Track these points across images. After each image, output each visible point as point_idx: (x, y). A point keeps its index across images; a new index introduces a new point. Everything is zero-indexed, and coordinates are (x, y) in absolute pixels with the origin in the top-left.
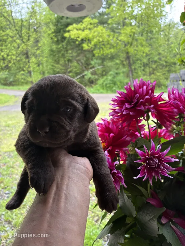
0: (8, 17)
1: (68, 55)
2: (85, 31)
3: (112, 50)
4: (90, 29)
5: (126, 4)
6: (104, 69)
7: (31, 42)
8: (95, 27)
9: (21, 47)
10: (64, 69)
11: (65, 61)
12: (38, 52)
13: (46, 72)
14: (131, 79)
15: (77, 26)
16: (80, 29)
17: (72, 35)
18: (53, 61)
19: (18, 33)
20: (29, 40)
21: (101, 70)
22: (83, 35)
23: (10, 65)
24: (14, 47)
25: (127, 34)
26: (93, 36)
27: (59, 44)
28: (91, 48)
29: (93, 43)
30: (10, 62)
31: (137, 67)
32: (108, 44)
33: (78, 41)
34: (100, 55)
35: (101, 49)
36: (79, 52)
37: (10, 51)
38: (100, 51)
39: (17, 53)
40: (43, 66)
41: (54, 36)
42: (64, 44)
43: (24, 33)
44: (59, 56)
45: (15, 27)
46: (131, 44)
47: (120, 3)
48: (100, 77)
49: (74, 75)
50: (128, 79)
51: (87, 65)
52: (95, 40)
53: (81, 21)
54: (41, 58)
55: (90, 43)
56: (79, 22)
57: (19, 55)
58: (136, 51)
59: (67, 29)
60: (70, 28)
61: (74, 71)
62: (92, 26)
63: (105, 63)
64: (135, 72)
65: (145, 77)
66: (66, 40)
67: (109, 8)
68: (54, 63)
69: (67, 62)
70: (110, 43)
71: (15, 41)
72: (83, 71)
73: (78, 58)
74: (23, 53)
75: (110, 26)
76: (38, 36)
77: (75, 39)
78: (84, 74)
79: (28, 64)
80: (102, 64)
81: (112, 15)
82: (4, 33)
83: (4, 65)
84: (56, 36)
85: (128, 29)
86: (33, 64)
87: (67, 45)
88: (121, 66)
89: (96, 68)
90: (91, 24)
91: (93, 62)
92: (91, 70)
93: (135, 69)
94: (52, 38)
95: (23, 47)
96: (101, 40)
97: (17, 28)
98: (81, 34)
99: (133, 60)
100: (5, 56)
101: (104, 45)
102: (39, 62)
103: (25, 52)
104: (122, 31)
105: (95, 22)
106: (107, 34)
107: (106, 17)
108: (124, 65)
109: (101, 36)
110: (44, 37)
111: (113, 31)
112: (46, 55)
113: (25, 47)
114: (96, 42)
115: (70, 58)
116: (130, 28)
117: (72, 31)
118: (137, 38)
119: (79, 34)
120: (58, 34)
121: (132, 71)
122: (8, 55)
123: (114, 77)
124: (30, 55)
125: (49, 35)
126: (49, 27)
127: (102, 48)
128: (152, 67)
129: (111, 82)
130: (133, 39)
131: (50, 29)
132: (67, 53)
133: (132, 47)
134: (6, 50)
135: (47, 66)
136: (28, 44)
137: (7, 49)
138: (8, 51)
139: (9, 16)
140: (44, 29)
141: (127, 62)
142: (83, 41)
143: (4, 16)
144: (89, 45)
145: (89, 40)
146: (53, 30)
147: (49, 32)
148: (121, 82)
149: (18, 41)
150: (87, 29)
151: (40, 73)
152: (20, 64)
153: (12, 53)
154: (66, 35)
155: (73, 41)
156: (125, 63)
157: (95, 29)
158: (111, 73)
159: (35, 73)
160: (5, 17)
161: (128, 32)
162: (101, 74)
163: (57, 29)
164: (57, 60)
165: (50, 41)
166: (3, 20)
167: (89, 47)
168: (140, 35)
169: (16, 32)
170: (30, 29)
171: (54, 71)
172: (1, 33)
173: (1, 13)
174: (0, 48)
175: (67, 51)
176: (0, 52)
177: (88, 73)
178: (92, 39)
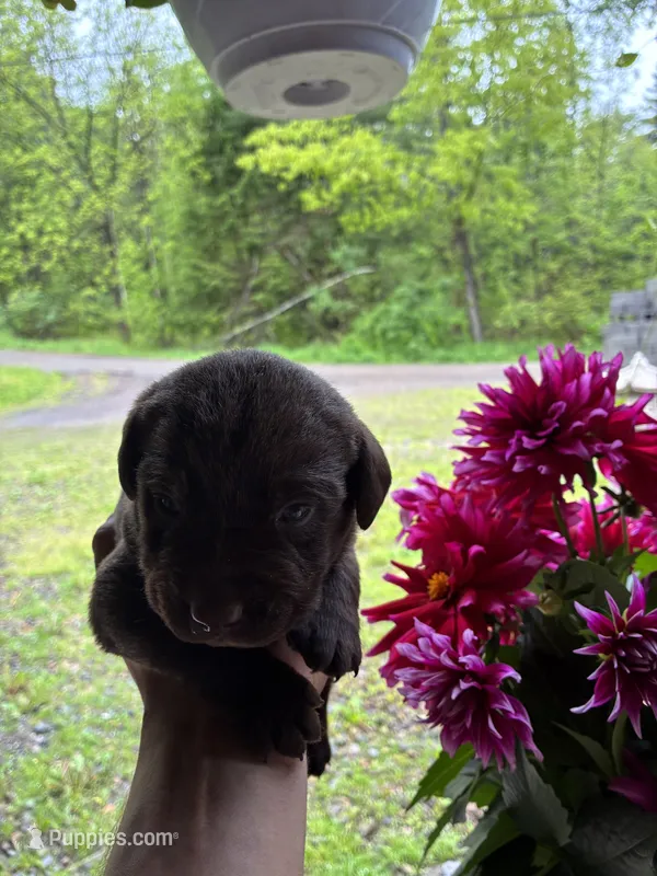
0: (40, 101)
1: (250, 230)
2: (311, 146)
3: (404, 213)
4: (326, 141)
5: (452, 54)
6: (376, 278)
7: (120, 189)
8: (342, 133)
9: (86, 204)
10: (236, 280)
11: (239, 251)
12: (146, 220)
13: (173, 289)
14: (473, 313)
15: (280, 130)
16: (291, 142)
17: (265, 161)
18: (199, 253)
19: (77, 157)
20: (112, 180)
21: (365, 280)
22: (301, 160)
23: (47, 266)
24: (62, 203)
25: (455, 157)
26: (337, 164)
27: (218, 193)
28: (332, 204)
29: (336, 188)
30: (46, 256)
31: (492, 269)
32: (390, 190)
33: (284, 181)
34: (362, 229)
35: (366, 210)
36: (287, 218)
37: (47, 219)
38: (362, 215)
39: (71, 226)
40: (161, 270)
41: (200, 164)
42: (236, 191)
43: (96, 156)
44: (217, 235)
45: (65, 135)
46: (471, 190)
48: (361, 305)
49: (273, 299)
50: (462, 312)
51: (317, 266)
52: (345, 178)
54: (155, 241)
55: (328, 188)
57: (79, 231)
58: (488, 216)
59: (248, 142)
60: (256, 137)
61: (269, 287)
62: (332, 131)
63: (382, 256)
64: (487, 289)
65: (523, 304)
66: (244, 181)
68: (200, 258)
69: (245, 256)
70: (395, 187)
71: (65, 184)
72: (303, 286)
73: (285, 241)
74: (92, 226)
75: (397, 130)
76: (147, 165)
77: (275, 174)
78: (306, 295)
79: (111, 263)
80: (370, 259)
82: (26, 158)
83: (26, 268)
84: (207, 166)
85: (460, 141)
86: (128, 263)
87: (245, 195)
88: (435, 268)
89: (348, 276)
90: (329, 123)
91: (337, 255)
92: (330, 283)
93: (486, 276)
94: (193, 174)
95: (93, 204)
96: (365, 176)
97: (73, 138)
98: (295, 159)
99: (478, 247)
100: (31, 235)
101: (375, 194)
102: (150, 254)
103: (99, 220)
104: (438, 147)
105: (344, 120)
106: (387, 155)
108: (445, 262)
109: (364, 166)
110: (166, 169)
111: (407, 147)
112: (172, 232)
113: (99, 205)
114: (349, 185)
115: (258, 241)
116: (466, 134)
117: (264, 146)
118: (495, 169)
119: (285, 158)
120: (215, 159)
121: (475, 284)
122: (40, 232)
123: (412, 306)
124: (119, 230)
125: (183, 161)
126: (182, 135)
127: (369, 205)
128: (544, 271)
129: (402, 324)
130: (477, 172)
131: (188, 143)
132: (246, 224)
133: (474, 199)
134: (33, 217)
135: (175, 268)
136: (112, 194)
137: (36, 210)
138: (41, 220)
139: (44, 96)
140: (167, 143)
141: (459, 251)
142: (302, 180)
143: (26, 98)
144: (324, 194)
145: (322, 178)
146: (198, 147)
147: (185, 153)
148: (436, 324)
149: (77, 185)
150: (315, 141)
151: (152, 293)
152: (82, 264)
153: (54, 224)
154: (245, 162)
155: (268, 180)
156: (449, 255)
157: (345, 140)
158: (400, 290)
159: (135, 294)
160: (30, 102)
161: (460, 151)
162: (364, 295)
163: (212, 142)
164: (212, 248)
165: (188, 182)
166: (22, 113)
167: (324, 201)
168: (501, 158)
169: (69, 153)
170: (120, 144)
171: (201, 286)
172: (17, 158)
173: (16, 87)
174: (14, 207)
175: (245, 215)
176: (13, 223)
177: (320, 292)
178: (333, 174)
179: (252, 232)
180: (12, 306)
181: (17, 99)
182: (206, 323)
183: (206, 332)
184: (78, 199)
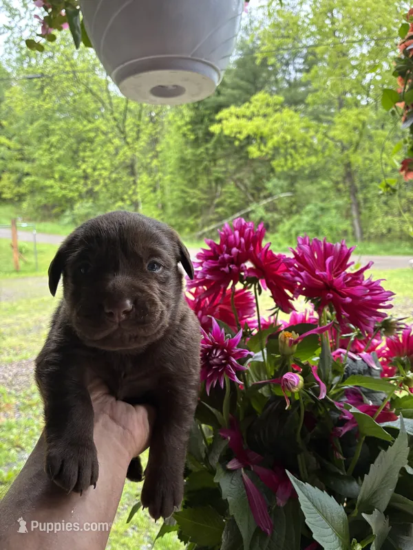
0: (99, 93)
1: (217, 169)
2: (255, 119)
3: (313, 159)
4: (265, 116)
5: (348, 62)
6: (293, 199)
7: (142, 143)
8: (276, 111)
9: (121, 153)
10: (207, 199)
11: (210, 182)
12: (155, 162)
13: (169, 204)
14: (356, 223)
15: (238, 109)
16: (244, 116)
17: (227, 128)
18: (185, 182)
19: (117, 126)
20: (138, 138)
21: (288, 201)
22: (249, 127)
23: (97, 188)
24: (108, 152)
25: (347, 125)
26: (271, 130)
27: (198, 146)
28: (267, 154)
29: (270, 144)
30: (96, 182)
31: (369, 196)
32: (305, 145)
33: (239, 140)
34: (285, 169)
35: (289, 157)
36: (240, 162)
37: (98, 161)
38: (286, 160)
39: (112, 165)
40: (163, 192)
41: (189, 130)
42: (209, 145)
43: (129, 125)
44: (197, 172)
45: (112, 113)
46: (357, 145)
47: (334, 60)
48: (284, 216)
49: (229, 212)
50: (348, 222)
51: (257, 191)
52: (276, 138)
53: (247, 100)
54: (160, 174)
55: (265, 144)
56: (244, 102)
57: (116, 168)
58: (368, 162)
59: (218, 117)
60: (223, 113)
61: (226, 203)
62: (269, 110)
63: (298, 185)
64: (366, 208)
65: (390, 218)
66: (215, 139)
67: (308, 71)
68: (185, 185)
69: (214, 184)
70: (308, 144)
71: (110, 141)
72: (247, 203)
73: (238, 176)
74: (124, 165)
75: (310, 109)
76: (158, 130)
77: (233, 135)
78: (249, 209)
79: (133, 187)
80: (291, 188)
81: (314, 85)
82: (90, 126)
83: (85, 189)
84: (193, 131)
85: (351, 115)
86: (143, 187)
87: (215, 148)
88: (332, 194)
89: (276, 198)
90: (268, 105)
91: (269, 185)
92: (264, 202)
93: (366, 200)
94: (184, 135)
95: (125, 153)
96: (289, 137)
97: (116, 115)
98: (245, 127)
99: (361, 181)
100: (89, 171)
101: (294, 147)
102: (156, 183)
103: (128, 161)
104: (336, 119)
105: (277, 102)
106: (303, 124)
107: (303, 89)
108: (339, 190)
109: (288, 131)
110: (169, 132)
111: (318, 119)
112: (170, 170)
113: (129, 153)
114: (278, 142)
115: (221, 176)
116: (355, 111)
117: (227, 119)
118: (373, 132)
119: (239, 126)
120: (199, 126)
121: (358, 205)
122: (94, 169)
123: (316, 217)
124: (139, 168)
125: (179, 128)
126: (180, 112)
127: (291, 155)
128: (405, 197)
129: (309, 228)
130: (361, 135)
131: (183, 117)
132: (215, 165)
133: (359, 151)
134: (91, 160)
135: (172, 191)
136: (136, 146)
137: (93, 157)
138: (95, 161)
139: (102, 91)
140: (170, 117)
141: (348, 184)
142: (249, 139)
143: (91, 91)
144: (262, 147)
145: (262, 138)
146: (188, 119)
147: (180, 123)
148: (331, 229)
149: (117, 141)
150: (258, 115)
151: (157, 205)
152: (117, 187)
153: (102, 164)
154: (215, 128)
155: (229, 139)
156: (341, 186)
157: (277, 115)
158: (308, 208)
159: (147, 206)
160: (94, 94)
161: (351, 122)
162: (286, 210)
163: (197, 116)
164: (194, 179)
165: (182, 140)
166: (89, 100)
167: (262, 151)
168: (379, 126)
169: (113, 123)
170: (142, 119)
171: (186, 202)
172: (85, 126)
173: (86, 85)
174: (81, 154)
175: (214, 160)
176: (80, 163)
177: (257, 208)
178: (268, 135)
179: (218, 170)
180: (76, 211)
181: (86, 92)
182: (187, 225)
183: (187, 230)
184: (117, 150)
